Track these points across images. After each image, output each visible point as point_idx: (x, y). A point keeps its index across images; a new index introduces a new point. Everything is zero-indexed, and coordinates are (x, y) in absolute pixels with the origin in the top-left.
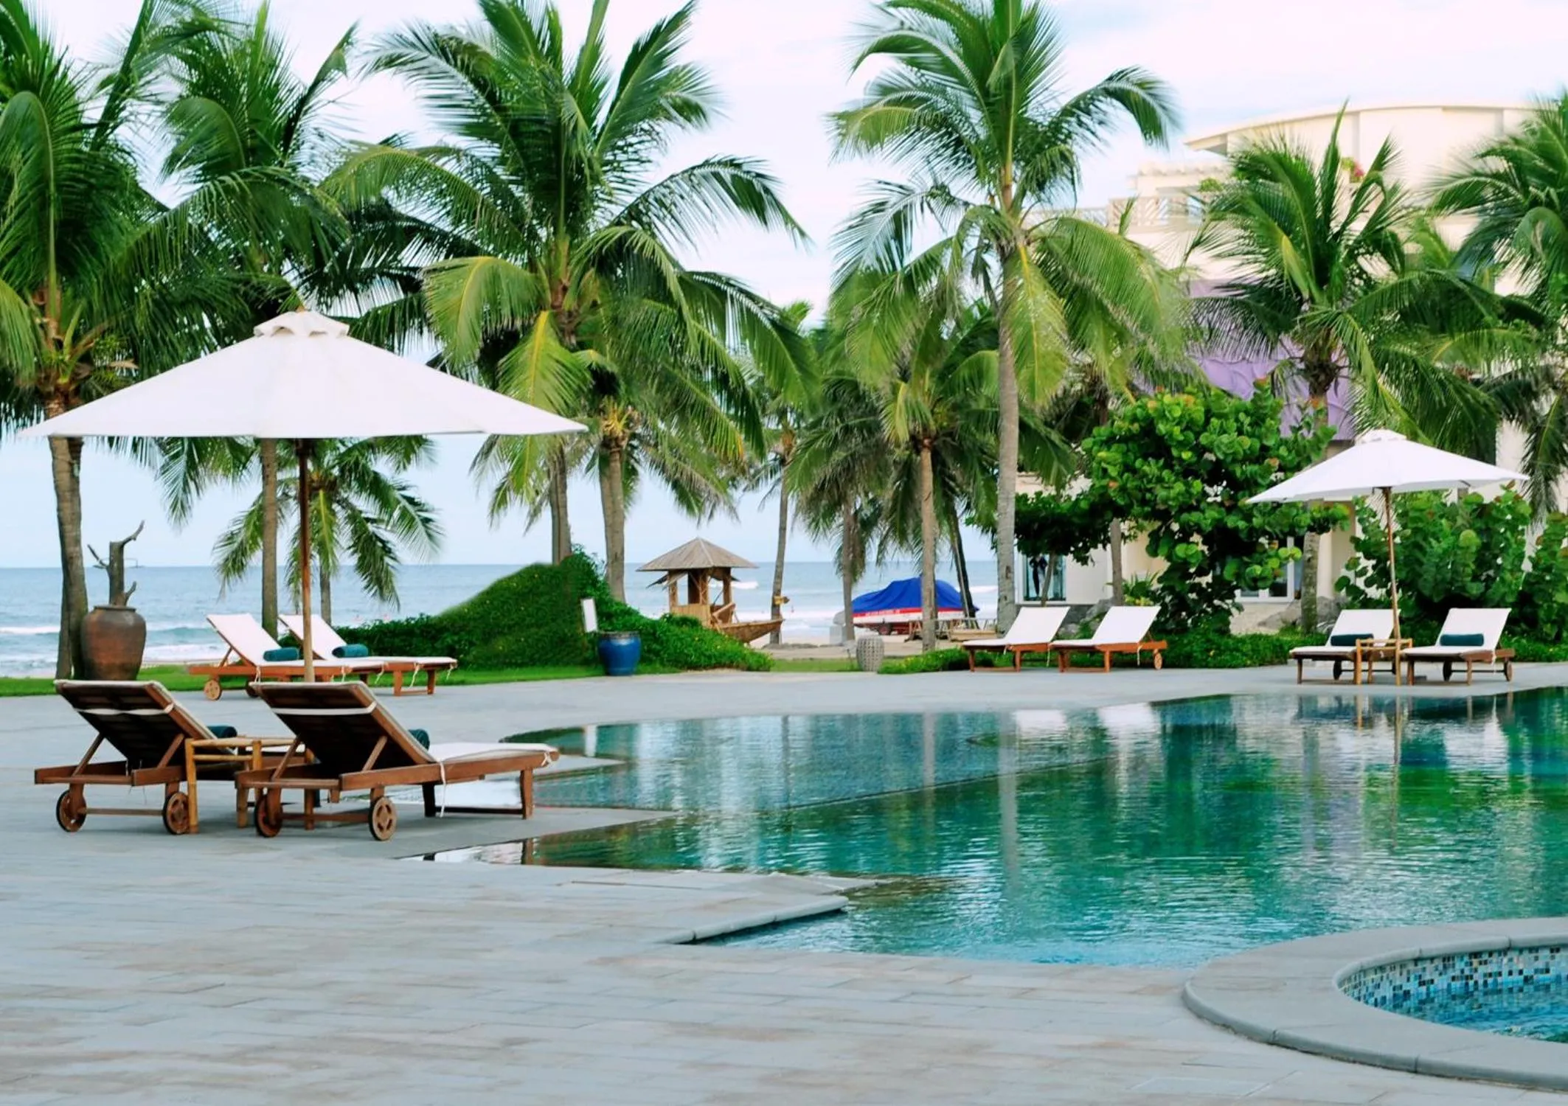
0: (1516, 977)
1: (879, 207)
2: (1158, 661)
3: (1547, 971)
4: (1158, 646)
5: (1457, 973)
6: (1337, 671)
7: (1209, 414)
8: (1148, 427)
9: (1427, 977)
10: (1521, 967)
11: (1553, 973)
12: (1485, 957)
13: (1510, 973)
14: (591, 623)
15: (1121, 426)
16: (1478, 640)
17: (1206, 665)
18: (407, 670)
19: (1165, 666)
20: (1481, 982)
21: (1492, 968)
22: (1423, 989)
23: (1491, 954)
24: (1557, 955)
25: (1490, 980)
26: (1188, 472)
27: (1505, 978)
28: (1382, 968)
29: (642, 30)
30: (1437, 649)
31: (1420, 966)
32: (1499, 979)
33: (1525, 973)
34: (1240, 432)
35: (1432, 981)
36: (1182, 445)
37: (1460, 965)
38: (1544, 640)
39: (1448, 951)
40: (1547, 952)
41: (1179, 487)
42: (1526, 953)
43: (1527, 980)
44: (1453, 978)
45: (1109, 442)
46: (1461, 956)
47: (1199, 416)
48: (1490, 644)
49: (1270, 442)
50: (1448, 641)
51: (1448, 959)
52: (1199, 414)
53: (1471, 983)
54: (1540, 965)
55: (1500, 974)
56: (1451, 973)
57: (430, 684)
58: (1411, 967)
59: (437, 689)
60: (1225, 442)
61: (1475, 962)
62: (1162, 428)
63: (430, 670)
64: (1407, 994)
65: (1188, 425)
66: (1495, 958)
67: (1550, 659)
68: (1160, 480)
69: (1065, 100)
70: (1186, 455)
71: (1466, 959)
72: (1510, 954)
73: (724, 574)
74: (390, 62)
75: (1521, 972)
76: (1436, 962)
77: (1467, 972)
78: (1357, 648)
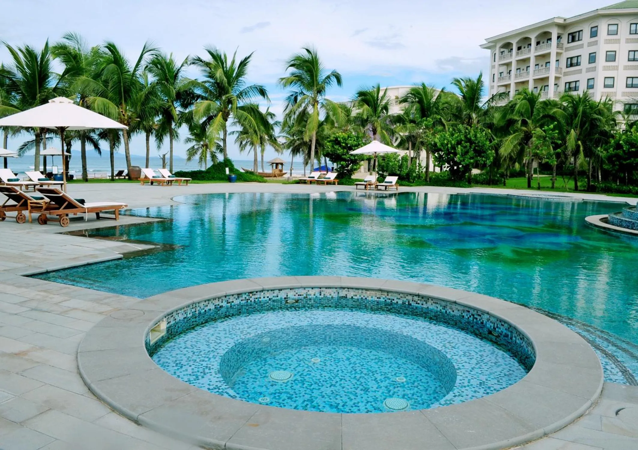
0: (266, 299)
1: (292, 95)
2: (336, 183)
3: (277, 296)
4: (336, 181)
5: (244, 298)
6: (365, 187)
7: (348, 137)
8: (336, 139)
9: (231, 301)
10: (268, 295)
11: (279, 298)
12: (255, 293)
13: (264, 297)
14: (227, 172)
15: (332, 138)
16: (391, 182)
17: (346, 185)
18: (181, 180)
19: (338, 184)
20: (253, 301)
21: (256, 296)
22: (229, 304)
23: (257, 292)
24: (281, 292)
25: (256, 300)
26: (344, 148)
27: (262, 299)
28: (208, 300)
29: (243, 58)
30: (384, 184)
31: (227, 297)
32: (260, 300)
33: (270, 297)
34: (354, 141)
35: (233, 302)
36: (343, 143)
37: (244, 296)
38: (411, 182)
39: (239, 292)
40: (278, 291)
41: (342, 151)
42: (270, 291)
43: (270, 299)
44: (242, 300)
45: (329, 142)
46: (245, 294)
47: (347, 137)
48: (394, 183)
49: (360, 143)
50: (386, 182)
51: (239, 295)
52: (346, 136)
53: (249, 301)
54: (275, 295)
55: (260, 298)
56: (241, 299)
57: (187, 183)
58: (224, 298)
59: (188, 184)
60: (350, 142)
61: (251, 295)
62: (339, 139)
63: (187, 181)
64: (221, 307)
65: (344, 139)
66: (258, 293)
67: (411, 186)
68: (338, 149)
69: (326, 76)
70: (344, 145)
71: (247, 294)
72: (264, 292)
73: (282, 164)
74: (193, 63)
75: (268, 297)
76: (235, 296)
77: (247, 298)
78: (367, 183)
